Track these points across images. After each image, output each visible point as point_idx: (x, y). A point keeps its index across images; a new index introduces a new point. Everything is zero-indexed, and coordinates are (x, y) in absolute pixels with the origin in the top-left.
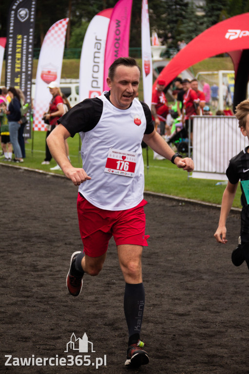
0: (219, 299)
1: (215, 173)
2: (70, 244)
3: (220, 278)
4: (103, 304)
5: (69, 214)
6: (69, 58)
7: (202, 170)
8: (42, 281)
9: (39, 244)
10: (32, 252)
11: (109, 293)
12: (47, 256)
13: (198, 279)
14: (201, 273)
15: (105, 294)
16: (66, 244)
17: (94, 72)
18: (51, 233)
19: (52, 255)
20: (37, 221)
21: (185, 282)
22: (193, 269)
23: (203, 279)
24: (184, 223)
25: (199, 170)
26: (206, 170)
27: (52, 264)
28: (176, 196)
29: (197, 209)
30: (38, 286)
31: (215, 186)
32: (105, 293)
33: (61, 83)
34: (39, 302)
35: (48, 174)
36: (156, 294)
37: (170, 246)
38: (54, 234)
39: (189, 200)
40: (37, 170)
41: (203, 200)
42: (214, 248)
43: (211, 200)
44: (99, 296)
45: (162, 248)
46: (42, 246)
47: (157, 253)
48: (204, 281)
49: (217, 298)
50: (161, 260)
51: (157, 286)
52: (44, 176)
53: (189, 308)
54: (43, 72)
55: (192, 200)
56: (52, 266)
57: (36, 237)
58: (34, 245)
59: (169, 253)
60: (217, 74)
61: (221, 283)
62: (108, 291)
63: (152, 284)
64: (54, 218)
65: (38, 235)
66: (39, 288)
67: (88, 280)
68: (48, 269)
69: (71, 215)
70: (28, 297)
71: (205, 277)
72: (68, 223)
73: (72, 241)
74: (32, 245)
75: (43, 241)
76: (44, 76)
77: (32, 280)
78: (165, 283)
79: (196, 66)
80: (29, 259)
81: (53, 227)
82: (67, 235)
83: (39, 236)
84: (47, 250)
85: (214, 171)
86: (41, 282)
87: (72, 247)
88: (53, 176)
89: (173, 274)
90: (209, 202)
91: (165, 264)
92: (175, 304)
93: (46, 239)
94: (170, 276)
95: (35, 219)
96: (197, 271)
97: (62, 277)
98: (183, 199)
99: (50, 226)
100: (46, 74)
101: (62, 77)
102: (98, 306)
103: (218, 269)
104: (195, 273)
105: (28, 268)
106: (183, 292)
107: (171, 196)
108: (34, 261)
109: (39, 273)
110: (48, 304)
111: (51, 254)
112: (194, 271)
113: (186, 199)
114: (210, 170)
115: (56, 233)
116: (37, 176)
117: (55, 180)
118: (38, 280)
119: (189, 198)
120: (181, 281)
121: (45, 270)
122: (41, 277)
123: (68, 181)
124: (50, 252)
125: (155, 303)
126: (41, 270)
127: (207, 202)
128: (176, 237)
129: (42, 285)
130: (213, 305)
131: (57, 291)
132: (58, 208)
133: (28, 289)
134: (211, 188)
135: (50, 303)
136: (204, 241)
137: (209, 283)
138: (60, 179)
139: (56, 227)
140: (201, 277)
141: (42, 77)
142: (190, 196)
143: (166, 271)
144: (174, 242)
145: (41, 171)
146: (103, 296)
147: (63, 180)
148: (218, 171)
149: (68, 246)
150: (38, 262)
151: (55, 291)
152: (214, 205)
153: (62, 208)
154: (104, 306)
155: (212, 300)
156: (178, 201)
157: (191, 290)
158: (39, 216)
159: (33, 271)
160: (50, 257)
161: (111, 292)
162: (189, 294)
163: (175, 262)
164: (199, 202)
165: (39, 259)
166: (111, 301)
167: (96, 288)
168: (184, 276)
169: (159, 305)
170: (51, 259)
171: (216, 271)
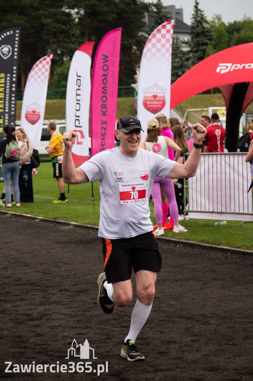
0: (229, 344)
1: (213, 212)
2: (66, 290)
3: (227, 322)
4: (106, 354)
5: (62, 259)
6: (51, 99)
7: (199, 210)
8: (39, 330)
9: (33, 291)
10: (26, 301)
11: (112, 342)
12: (42, 304)
13: (205, 324)
14: (207, 317)
15: (107, 343)
16: (61, 291)
17: (76, 110)
18: (45, 280)
19: (47, 303)
20: (29, 267)
21: (191, 327)
22: (199, 314)
23: (210, 324)
24: (183, 265)
25: (195, 210)
26: (203, 210)
27: (48, 313)
28: (173, 238)
29: (196, 251)
30: (35, 336)
31: (213, 226)
32: (107, 341)
33: (44, 124)
34: (37, 353)
35: (36, 219)
36: (162, 342)
37: (171, 290)
38: (47, 280)
39: (187, 241)
40: (24, 215)
41: (202, 241)
42: (219, 291)
43: (210, 240)
44: (101, 345)
45: (164, 293)
46: (36, 293)
47: (159, 298)
48: (212, 326)
49: (226, 344)
50: (164, 305)
51: (162, 333)
52: (33, 221)
53: (198, 355)
54: (27, 111)
55: (190, 242)
56: (48, 315)
57: (29, 284)
58: (28, 292)
59: (171, 297)
60: (207, 111)
61: (230, 328)
62: (111, 339)
63: (157, 331)
64: (47, 263)
65: (31, 282)
66: (37, 338)
67: (87, 328)
68: (44, 318)
69: (64, 260)
70: (25, 348)
71: (211, 322)
72: (62, 269)
73: (67, 287)
74: (26, 292)
75: (37, 288)
76: (29, 116)
77: (28, 329)
78: (170, 330)
79: (183, 104)
80: (23, 308)
81: (46, 274)
82: (62, 281)
83: (33, 283)
84: (42, 298)
85: (211, 210)
86: (38, 332)
87: (68, 294)
88: (42, 220)
89: (178, 319)
90: (208, 243)
91: (168, 309)
92: (184, 351)
93: (39, 286)
94: (175, 321)
95: (27, 265)
96: (203, 315)
97: (60, 326)
98: (180, 240)
99: (43, 272)
100: (30, 115)
101: (45, 118)
102: (101, 355)
103: (225, 313)
104: (201, 318)
105: (24, 317)
106: (190, 339)
107: (168, 238)
108: (29, 309)
109: (36, 322)
110: (48, 355)
111: (46, 301)
112: (199, 316)
113: (184, 241)
114: (207, 210)
115: (49, 280)
116: (25, 221)
117: (44, 224)
118: (35, 330)
119: (187, 240)
120: (187, 326)
121: (41, 319)
122: (38, 326)
123: (58, 225)
124: (45, 299)
125: (161, 351)
126: (37, 319)
127: (206, 243)
128: (177, 281)
129: (39, 335)
130: (223, 351)
131: (56, 341)
132: (50, 253)
133: (25, 339)
134: (209, 228)
135: (50, 353)
136: (206, 284)
137: (216, 328)
138: (49, 223)
139: (50, 274)
140: (208, 321)
141: (27, 117)
142: (187, 238)
143: (170, 317)
144: (176, 286)
145: (29, 216)
146: (106, 344)
147: (53, 224)
148: (215, 211)
149: (63, 292)
150: (33, 310)
151: (53, 341)
152: (213, 246)
153: (54, 253)
154: (107, 355)
155: (222, 345)
156: (176, 243)
157: (198, 335)
158: (31, 262)
159: (29, 321)
160: (46, 304)
161: (113, 340)
162: (197, 341)
163: (178, 306)
164: (198, 243)
165: (34, 307)
166: (114, 350)
167: (97, 336)
168: (189, 321)
169: (166, 353)
170: (47, 307)
171: (223, 315)
